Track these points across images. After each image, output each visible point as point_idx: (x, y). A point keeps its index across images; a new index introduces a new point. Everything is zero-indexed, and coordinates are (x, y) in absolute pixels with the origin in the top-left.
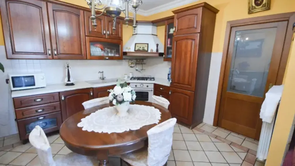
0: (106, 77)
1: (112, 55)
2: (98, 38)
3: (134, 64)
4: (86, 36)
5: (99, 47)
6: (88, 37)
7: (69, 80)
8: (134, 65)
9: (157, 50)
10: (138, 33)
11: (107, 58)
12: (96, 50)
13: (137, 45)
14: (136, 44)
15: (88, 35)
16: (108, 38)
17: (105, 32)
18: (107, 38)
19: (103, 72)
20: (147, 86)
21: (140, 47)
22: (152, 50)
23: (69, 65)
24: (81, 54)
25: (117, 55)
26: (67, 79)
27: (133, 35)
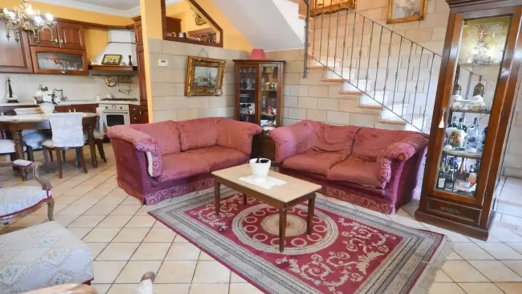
0: (68, 97)
1: (73, 69)
2: (48, 48)
3: (113, 82)
4: (30, 46)
5: (51, 59)
6: (34, 47)
7: (11, 96)
8: (114, 84)
9: (130, 63)
10: (113, 41)
11: (63, 72)
12: (48, 63)
13: (107, 56)
14: (105, 56)
15: (33, 44)
16: (63, 47)
17: (56, 41)
18: (61, 48)
19: (62, 90)
20: (121, 108)
21: (111, 60)
22: (124, 63)
23: (10, 79)
24: (26, 67)
25: (81, 70)
26: (8, 95)
27: (108, 43)
